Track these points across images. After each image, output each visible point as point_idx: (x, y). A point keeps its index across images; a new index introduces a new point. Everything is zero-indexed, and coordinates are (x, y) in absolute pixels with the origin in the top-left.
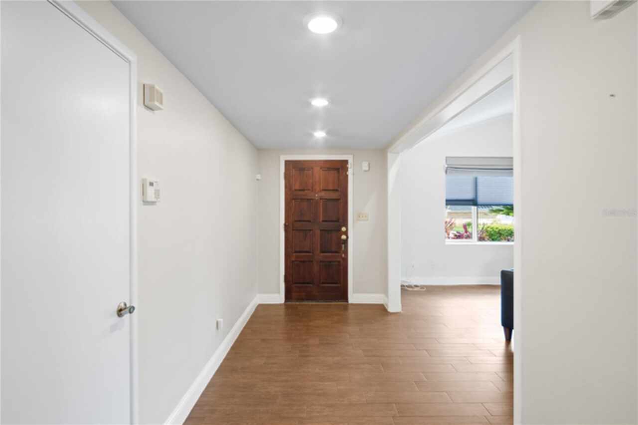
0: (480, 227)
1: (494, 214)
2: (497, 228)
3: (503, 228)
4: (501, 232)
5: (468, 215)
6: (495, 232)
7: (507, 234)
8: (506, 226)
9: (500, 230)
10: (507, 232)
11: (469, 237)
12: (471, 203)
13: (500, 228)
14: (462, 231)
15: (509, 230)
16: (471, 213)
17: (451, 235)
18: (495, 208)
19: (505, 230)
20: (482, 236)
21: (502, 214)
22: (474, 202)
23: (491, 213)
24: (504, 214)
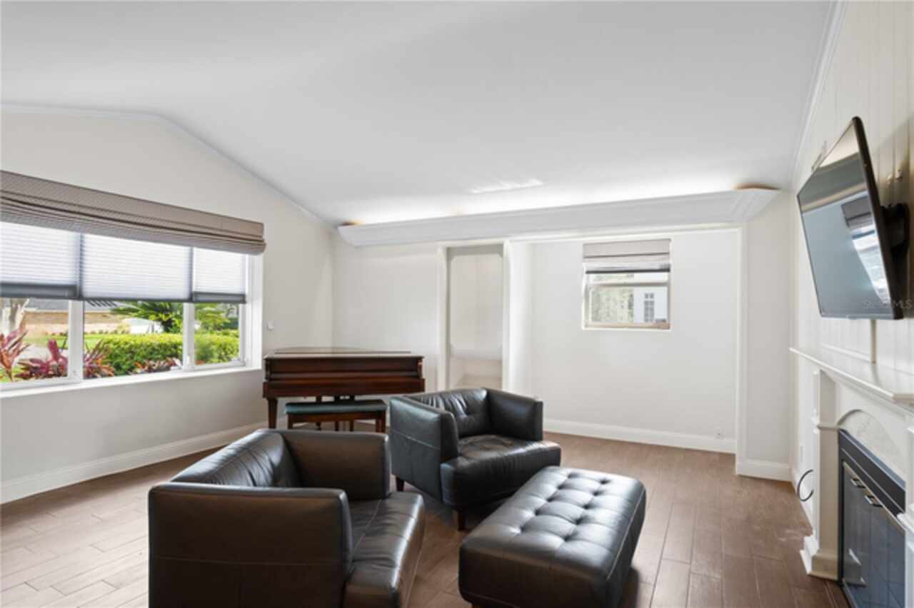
0: (92, 344)
1: (119, 316)
2: (126, 343)
3: (138, 342)
4: (133, 349)
5: (62, 318)
6: (123, 349)
7: (144, 353)
8: (143, 338)
9: (131, 346)
10: (145, 350)
11: (60, 372)
12: (66, 293)
13: (132, 343)
14: (44, 354)
15: (148, 346)
16: (66, 314)
17: (17, 368)
18: (122, 305)
19: (141, 345)
20: (94, 365)
21: (136, 316)
22: (75, 292)
23: (113, 314)
24: (139, 316)
